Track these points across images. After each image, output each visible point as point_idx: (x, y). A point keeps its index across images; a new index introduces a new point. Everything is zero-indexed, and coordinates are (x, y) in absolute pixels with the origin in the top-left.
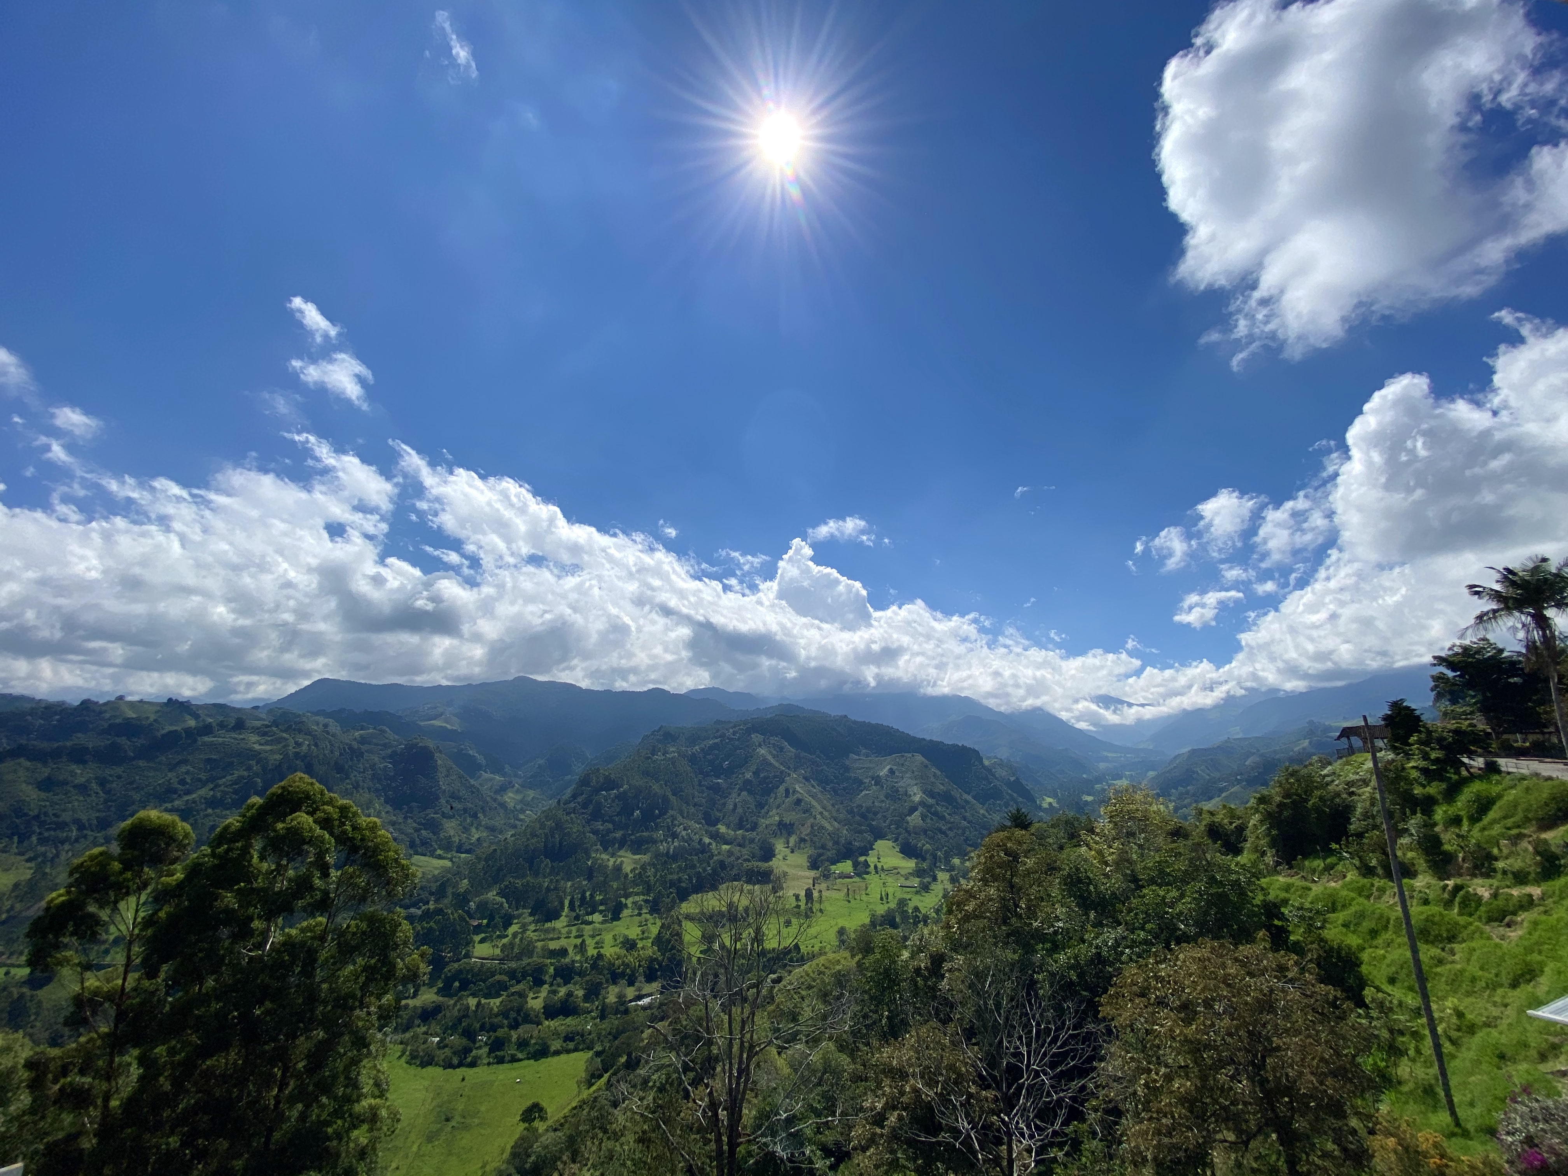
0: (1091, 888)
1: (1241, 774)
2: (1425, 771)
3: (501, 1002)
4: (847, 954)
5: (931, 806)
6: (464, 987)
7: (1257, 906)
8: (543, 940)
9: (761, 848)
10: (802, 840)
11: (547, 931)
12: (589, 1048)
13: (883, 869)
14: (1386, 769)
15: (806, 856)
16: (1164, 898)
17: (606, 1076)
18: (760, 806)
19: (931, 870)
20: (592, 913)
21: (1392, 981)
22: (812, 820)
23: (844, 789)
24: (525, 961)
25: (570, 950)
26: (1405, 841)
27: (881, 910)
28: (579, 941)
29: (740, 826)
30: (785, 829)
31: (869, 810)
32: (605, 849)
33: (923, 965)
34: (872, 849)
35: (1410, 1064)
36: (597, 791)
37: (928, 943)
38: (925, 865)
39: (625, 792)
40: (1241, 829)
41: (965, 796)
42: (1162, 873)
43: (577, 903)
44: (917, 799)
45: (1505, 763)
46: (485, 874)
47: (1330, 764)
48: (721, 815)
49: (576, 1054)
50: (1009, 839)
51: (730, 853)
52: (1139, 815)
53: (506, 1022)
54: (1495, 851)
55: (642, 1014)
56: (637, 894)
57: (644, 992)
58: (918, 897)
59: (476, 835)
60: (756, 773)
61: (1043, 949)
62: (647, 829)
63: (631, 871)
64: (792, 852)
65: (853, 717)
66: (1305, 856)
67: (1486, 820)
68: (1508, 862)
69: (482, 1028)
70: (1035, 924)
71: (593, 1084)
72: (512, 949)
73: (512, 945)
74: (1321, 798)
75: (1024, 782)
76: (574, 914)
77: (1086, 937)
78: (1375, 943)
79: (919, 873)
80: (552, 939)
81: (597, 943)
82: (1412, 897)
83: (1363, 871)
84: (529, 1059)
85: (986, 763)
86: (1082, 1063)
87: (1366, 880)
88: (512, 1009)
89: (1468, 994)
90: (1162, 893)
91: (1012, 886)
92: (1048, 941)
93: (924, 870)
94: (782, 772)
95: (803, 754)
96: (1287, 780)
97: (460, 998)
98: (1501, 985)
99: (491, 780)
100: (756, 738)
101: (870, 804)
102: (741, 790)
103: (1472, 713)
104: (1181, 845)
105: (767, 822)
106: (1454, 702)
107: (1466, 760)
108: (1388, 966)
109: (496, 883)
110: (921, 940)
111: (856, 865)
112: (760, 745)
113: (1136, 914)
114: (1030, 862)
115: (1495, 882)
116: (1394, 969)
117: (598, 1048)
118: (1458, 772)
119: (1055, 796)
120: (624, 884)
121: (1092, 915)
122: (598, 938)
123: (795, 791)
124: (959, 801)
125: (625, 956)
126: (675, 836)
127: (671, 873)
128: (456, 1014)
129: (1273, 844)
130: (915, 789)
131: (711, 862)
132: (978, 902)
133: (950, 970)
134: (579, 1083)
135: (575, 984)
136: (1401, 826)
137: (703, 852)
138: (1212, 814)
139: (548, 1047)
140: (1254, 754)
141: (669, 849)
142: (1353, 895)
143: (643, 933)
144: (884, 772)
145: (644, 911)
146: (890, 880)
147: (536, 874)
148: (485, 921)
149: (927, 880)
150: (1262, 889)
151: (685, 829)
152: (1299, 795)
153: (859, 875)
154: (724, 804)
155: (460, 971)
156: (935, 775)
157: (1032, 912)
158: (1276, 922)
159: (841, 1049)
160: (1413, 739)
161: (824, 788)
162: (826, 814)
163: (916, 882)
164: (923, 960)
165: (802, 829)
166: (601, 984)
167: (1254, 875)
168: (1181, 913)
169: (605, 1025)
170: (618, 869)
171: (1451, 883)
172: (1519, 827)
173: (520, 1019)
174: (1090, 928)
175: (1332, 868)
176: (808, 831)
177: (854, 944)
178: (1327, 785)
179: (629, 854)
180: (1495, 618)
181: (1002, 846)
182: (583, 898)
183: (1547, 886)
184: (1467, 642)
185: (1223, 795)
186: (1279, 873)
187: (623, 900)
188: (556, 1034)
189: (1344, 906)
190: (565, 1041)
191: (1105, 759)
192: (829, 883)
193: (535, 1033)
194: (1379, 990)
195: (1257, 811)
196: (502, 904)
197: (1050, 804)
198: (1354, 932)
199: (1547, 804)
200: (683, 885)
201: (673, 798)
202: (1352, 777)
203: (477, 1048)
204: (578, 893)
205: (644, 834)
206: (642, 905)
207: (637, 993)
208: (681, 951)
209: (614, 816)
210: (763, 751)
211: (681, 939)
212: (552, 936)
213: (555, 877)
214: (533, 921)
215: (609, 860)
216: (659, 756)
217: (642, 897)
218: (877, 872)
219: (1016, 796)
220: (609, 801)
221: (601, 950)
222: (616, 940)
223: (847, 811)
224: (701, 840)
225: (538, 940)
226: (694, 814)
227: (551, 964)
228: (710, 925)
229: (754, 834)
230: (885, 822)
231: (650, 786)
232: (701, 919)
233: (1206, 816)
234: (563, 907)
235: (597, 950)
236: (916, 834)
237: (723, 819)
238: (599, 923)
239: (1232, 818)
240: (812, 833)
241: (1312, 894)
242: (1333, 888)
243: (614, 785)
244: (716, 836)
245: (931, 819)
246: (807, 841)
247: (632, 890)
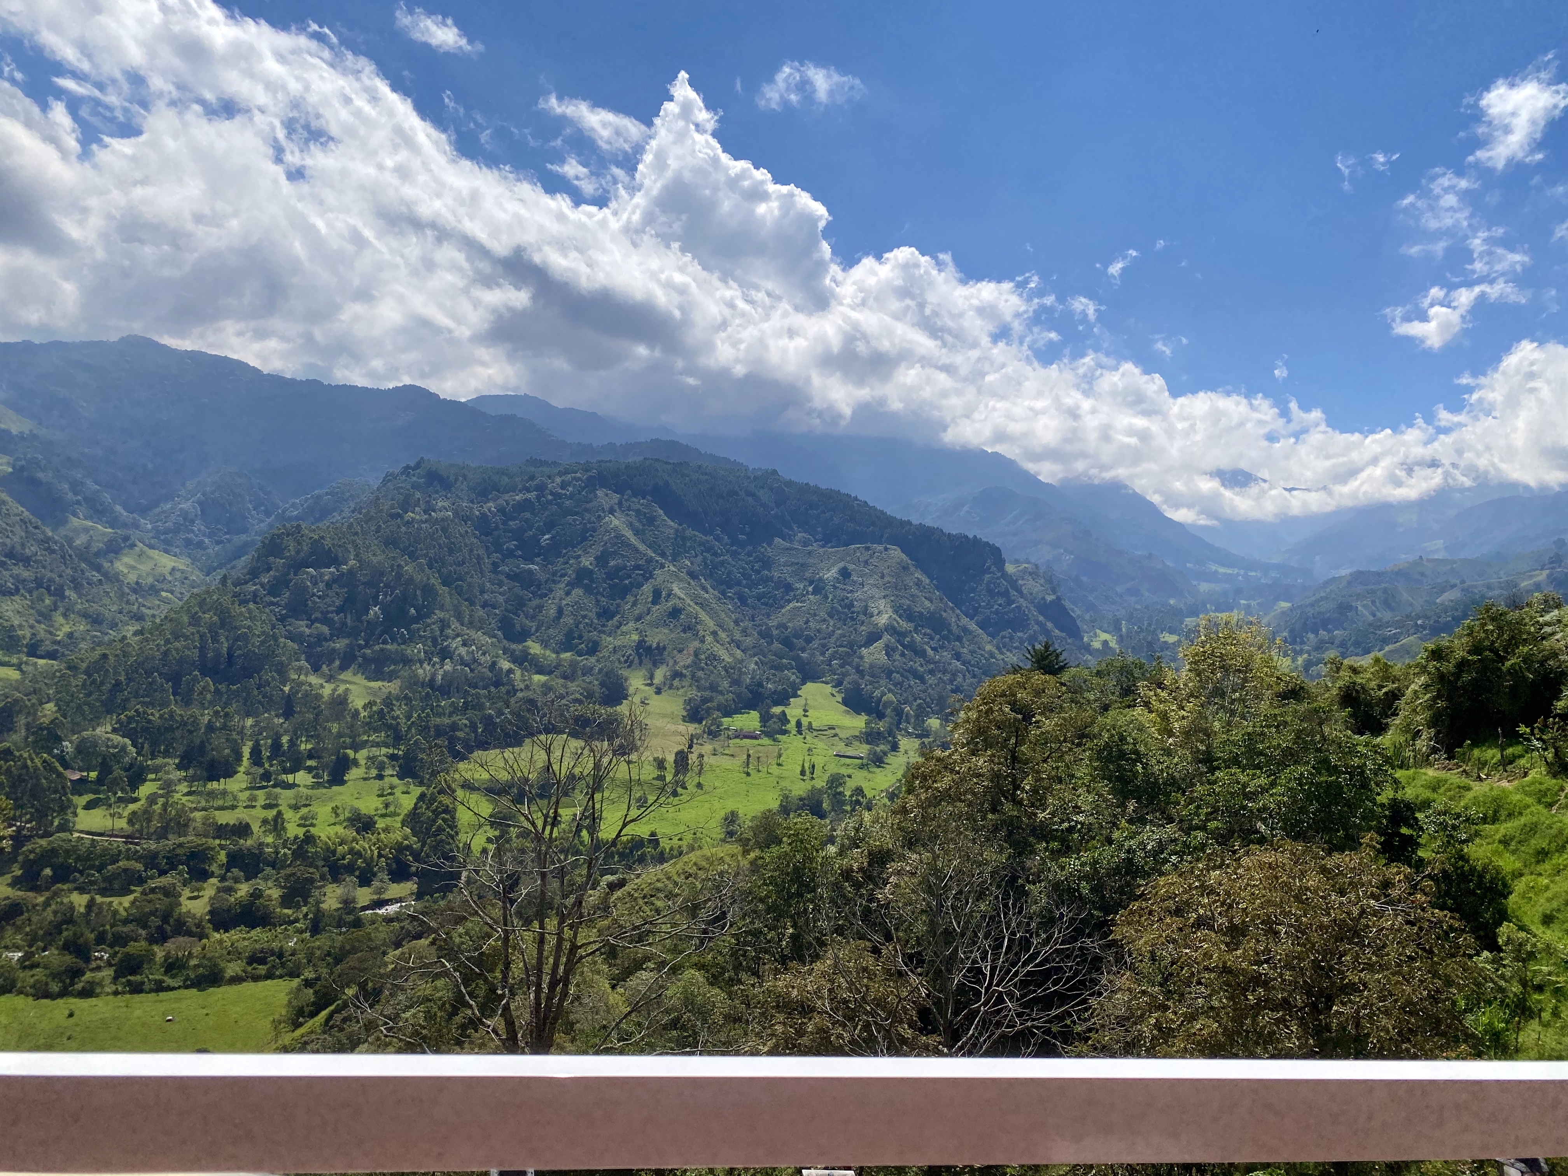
0: (1139, 767)
3: (133, 903)
4: (736, 848)
5: (905, 634)
6: (63, 874)
7: (1382, 805)
8: (204, 809)
9: (603, 684)
10: (677, 675)
11: (212, 795)
12: (293, 974)
13: (810, 727)
15: (681, 701)
16: (1245, 786)
17: (324, 1014)
18: (606, 614)
19: (891, 733)
20: (293, 770)
21: (1546, 919)
22: (696, 644)
23: (759, 598)
24: (173, 840)
25: (255, 827)
27: (800, 789)
28: (271, 814)
29: (567, 645)
30: (648, 654)
31: (797, 635)
32: (316, 669)
33: (855, 866)
34: (796, 696)
35: (1539, 1028)
36: (299, 565)
37: (867, 834)
38: (882, 726)
39: (351, 571)
40: (1394, 696)
41: (965, 621)
42: (1252, 751)
43: (266, 753)
44: (883, 620)
46: (89, 695)
48: (533, 625)
49: (269, 982)
50: (1022, 686)
51: (547, 688)
53: (143, 933)
55: (383, 928)
56: (377, 745)
57: (386, 896)
58: (864, 773)
59: (63, 628)
60: (602, 560)
61: (1046, 849)
62: (394, 640)
63: (365, 707)
64: (658, 692)
65: (786, 474)
66: (1475, 744)
69: (101, 939)
70: (1041, 816)
71: (301, 1025)
72: (149, 820)
73: (147, 814)
74: (1527, 658)
75: (1067, 604)
76: (261, 771)
77: (1116, 835)
78: (1540, 868)
79: (870, 737)
80: (221, 808)
81: (301, 818)
83: (1556, 768)
84: (187, 987)
85: (1010, 568)
86: (1067, 990)
87: (1554, 781)
88: (153, 913)
90: (1243, 778)
91: (1015, 759)
92: (1054, 839)
93: (879, 733)
94: (650, 560)
95: (689, 532)
96: (1483, 625)
97: (56, 894)
99: (86, 530)
100: (605, 497)
101: (799, 622)
102: (572, 585)
104: (1293, 712)
105: (617, 643)
108: (1549, 900)
109: (109, 712)
110: (857, 830)
111: (765, 719)
112: (612, 511)
113: (1199, 807)
114: (1049, 724)
116: (1555, 904)
117: (309, 974)
119: (1115, 627)
120: (351, 727)
121: (1132, 805)
122: (304, 811)
123: (670, 595)
124: (954, 628)
125: (354, 840)
126: (445, 654)
127: (439, 715)
128: (51, 917)
129: (1432, 723)
130: (882, 604)
131: (512, 700)
132: (956, 777)
133: (899, 873)
134: (276, 1024)
135: (266, 879)
137: (497, 684)
138: (1355, 671)
139: (222, 971)
140: (1453, 586)
141: (434, 676)
142: (1529, 800)
143: (387, 806)
144: (831, 574)
145: (389, 772)
146: (820, 745)
147: (187, 702)
148: (93, 775)
149: (880, 748)
150: (1396, 781)
151: (464, 644)
152: (1495, 652)
153: (770, 735)
154: (540, 608)
155: (53, 852)
156: (918, 584)
157: (1038, 800)
158: (1404, 831)
159: (714, 980)
161: (723, 593)
162: (723, 635)
163: (863, 750)
164: (857, 859)
165: (679, 657)
166: (311, 881)
167: (1387, 760)
168: (1265, 808)
169: (322, 942)
170: (340, 703)
173: (168, 928)
174: (1123, 823)
175: (1511, 762)
176: (689, 661)
177: (749, 835)
178: (1543, 638)
179: (360, 679)
181: (1009, 697)
182: (276, 746)
185: (1387, 649)
186: (1431, 765)
187: (350, 753)
188: (234, 953)
189: (1510, 815)
190: (249, 963)
191: (1212, 577)
192: (717, 744)
193: (197, 950)
194: (1523, 928)
195: (1424, 670)
196: (123, 749)
197: (1105, 643)
198: (1514, 852)
200: (461, 734)
201: (443, 590)
203: (92, 970)
204: (266, 738)
205: (388, 647)
206: (384, 762)
207: (375, 897)
208: (452, 837)
209: (332, 612)
210: (616, 522)
211: (453, 818)
212: (220, 803)
213: (223, 709)
214: (185, 779)
215: (322, 686)
216: (416, 514)
217: (384, 750)
218: (800, 732)
219: (1049, 625)
220: (321, 585)
221: (311, 829)
222: (337, 815)
223: (760, 633)
224: (494, 664)
225: (196, 809)
226: (482, 621)
227: (222, 847)
228: (505, 801)
229: (593, 660)
230: (823, 654)
231: (399, 566)
232: (494, 790)
233: (1345, 674)
234: (239, 758)
235: (304, 829)
236: (873, 675)
237: (537, 631)
238: (306, 786)
239: (1386, 678)
240: (696, 665)
241: (1470, 795)
242: (1503, 790)
243: (329, 558)
244: (523, 660)
245: (903, 655)
246: (685, 676)
247: (366, 738)
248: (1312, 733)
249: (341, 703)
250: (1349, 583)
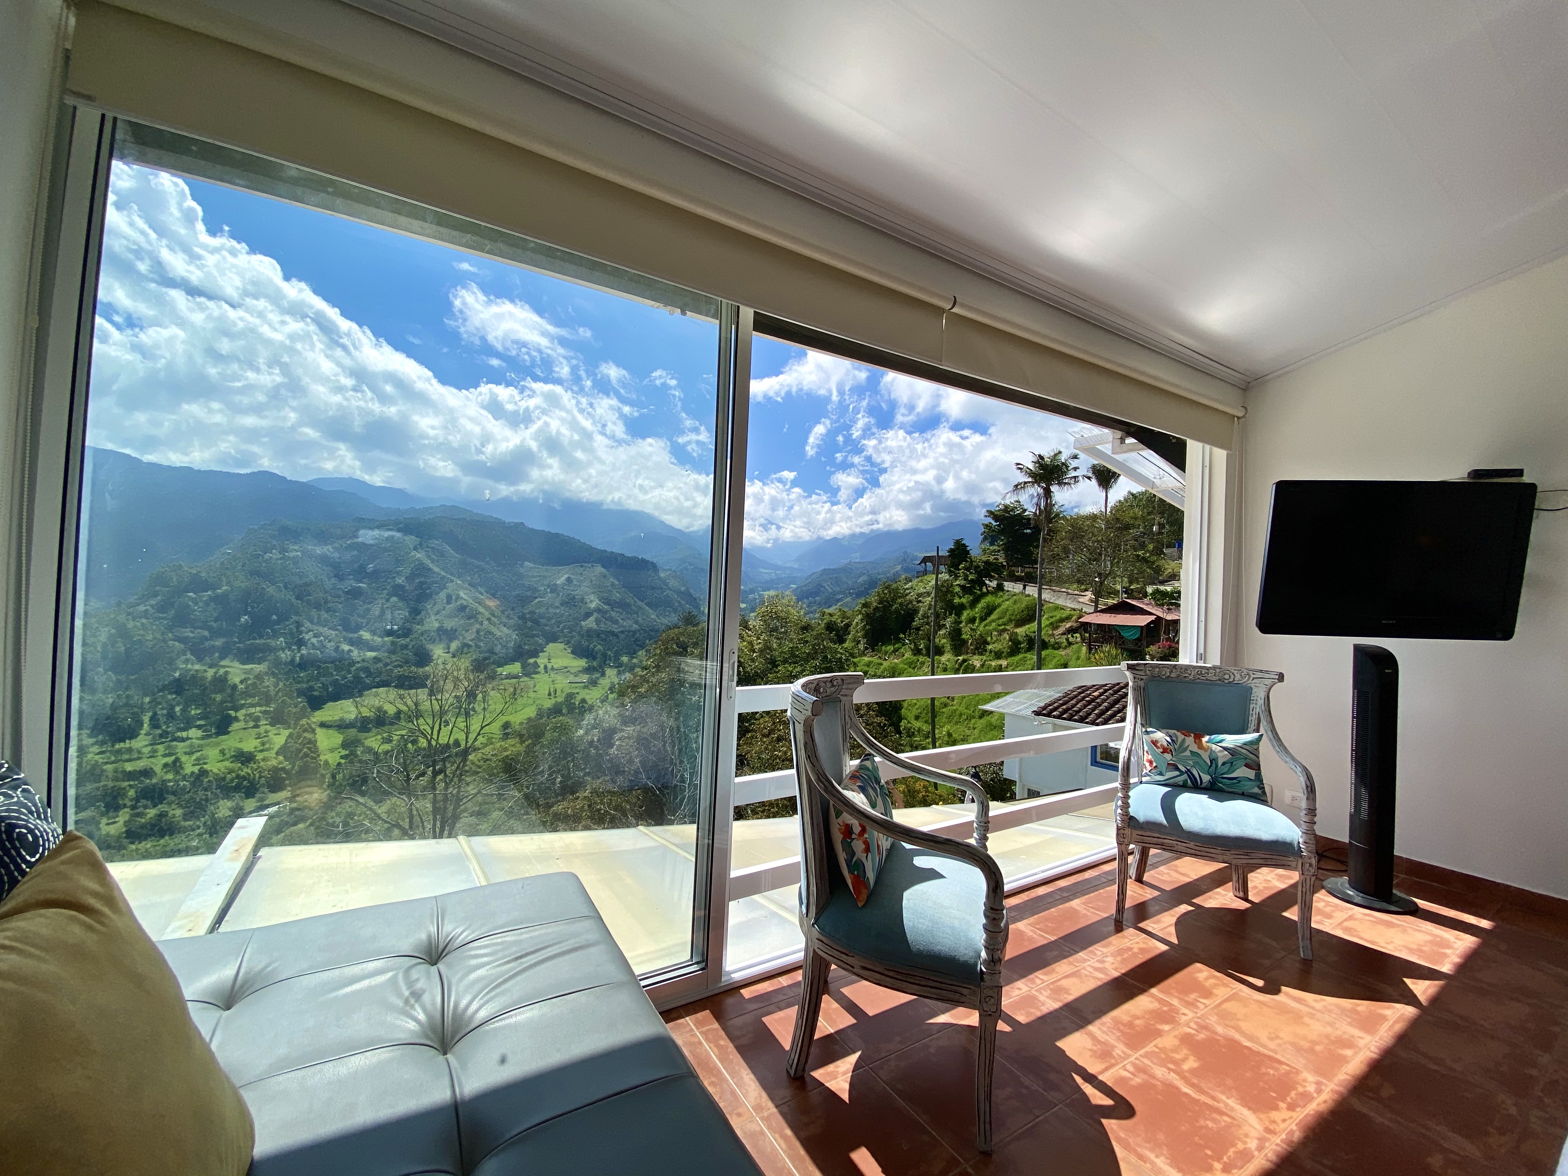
1: (854, 589)
2: (963, 587)
4: (515, 742)
5: (606, 612)
9: (415, 654)
10: (466, 645)
11: (119, 752)
13: (553, 669)
14: (943, 586)
15: (469, 661)
16: (792, 672)
18: (415, 612)
19: (600, 667)
20: (186, 729)
21: (917, 718)
22: (478, 626)
23: (517, 597)
25: (158, 769)
26: (942, 632)
27: (548, 704)
28: (170, 760)
29: (389, 632)
30: (446, 635)
31: (542, 617)
32: (200, 660)
33: (595, 738)
34: (543, 651)
36: (180, 592)
38: (595, 664)
39: (225, 595)
40: (848, 626)
41: (640, 603)
42: (793, 655)
43: (162, 720)
44: (593, 605)
45: (1008, 586)
47: (911, 581)
48: (365, 621)
50: (682, 634)
51: (376, 660)
52: (783, 615)
54: (989, 639)
56: (253, 706)
57: (266, 802)
58: (587, 691)
60: (410, 578)
62: (261, 637)
63: (241, 682)
64: (454, 656)
65: (529, 525)
66: (883, 643)
67: (989, 619)
68: (996, 645)
74: (901, 604)
75: (692, 591)
76: (160, 732)
79: (587, 670)
80: (129, 760)
81: (195, 760)
82: (938, 667)
83: (915, 652)
85: (662, 574)
87: (915, 657)
89: (957, 723)
93: (594, 668)
94: (443, 578)
95: (469, 560)
96: (883, 591)
98: (974, 717)
100: (410, 542)
101: (543, 610)
102: (390, 595)
103: (999, 551)
104: (808, 636)
105: (424, 629)
106: (992, 544)
107: (987, 582)
110: (595, 720)
111: (524, 666)
112: (415, 549)
115: (984, 658)
118: (981, 590)
120: (232, 696)
122: (198, 754)
123: (458, 597)
124: (633, 607)
125: (240, 769)
126: (301, 643)
127: (300, 682)
129: (865, 636)
130: (592, 597)
131: (353, 669)
132: (650, 684)
133: (619, 739)
135: (170, 804)
136: (942, 622)
137: (341, 660)
138: (831, 615)
141: (293, 658)
142: (906, 667)
143: (263, 744)
144: (561, 581)
145: (263, 722)
146: (559, 678)
149: (594, 676)
150: (855, 664)
151: (315, 636)
152: (888, 602)
153: (528, 675)
154: (369, 610)
156: (612, 584)
160: (962, 566)
161: (493, 595)
162: (494, 620)
163: (585, 678)
164: (596, 734)
165: (466, 634)
167: (851, 655)
171: (961, 658)
172: (1005, 625)
175: (897, 651)
176: (473, 636)
177: (521, 734)
178: (906, 595)
179: (236, 664)
180: (1024, 488)
182: (171, 713)
183: (1010, 660)
184: (1008, 502)
185: (840, 603)
186: (865, 655)
187: (232, 713)
192: (494, 684)
194: (909, 722)
195: (860, 612)
199: (1022, 611)
200: (316, 693)
201: (296, 603)
202: (922, 590)
204: (162, 709)
205: (257, 641)
206: (259, 717)
207: (259, 804)
208: (315, 758)
209: (211, 621)
210: (418, 555)
211: (315, 746)
212: (126, 757)
213: (124, 692)
214: (96, 743)
215: (205, 671)
216: (274, 554)
217: (258, 709)
218: (546, 672)
219: (683, 602)
220: (201, 604)
221: (205, 766)
222: (224, 754)
223: (519, 617)
224: (338, 647)
225: (107, 763)
226: (326, 620)
227: (130, 786)
228: (353, 732)
229: (408, 640)
230: (558, 627)
231: (263, 588)
232: (341, 726)
233: (826, 617)
234: (141, 724)
235: (199, 767)
236: (589, 636)
237: (367, 625)
238: (197, 739)
239: (843, 618)
240: (478, 638)
241: (882, 667)
242: (896, 664)
243: (205, 586)
244: (358, 643)
245: (605, 624)
246: (471, 646)
247: (243, 702)
248: (819, 645)
249: (222, 681)
250: (821, 575)
